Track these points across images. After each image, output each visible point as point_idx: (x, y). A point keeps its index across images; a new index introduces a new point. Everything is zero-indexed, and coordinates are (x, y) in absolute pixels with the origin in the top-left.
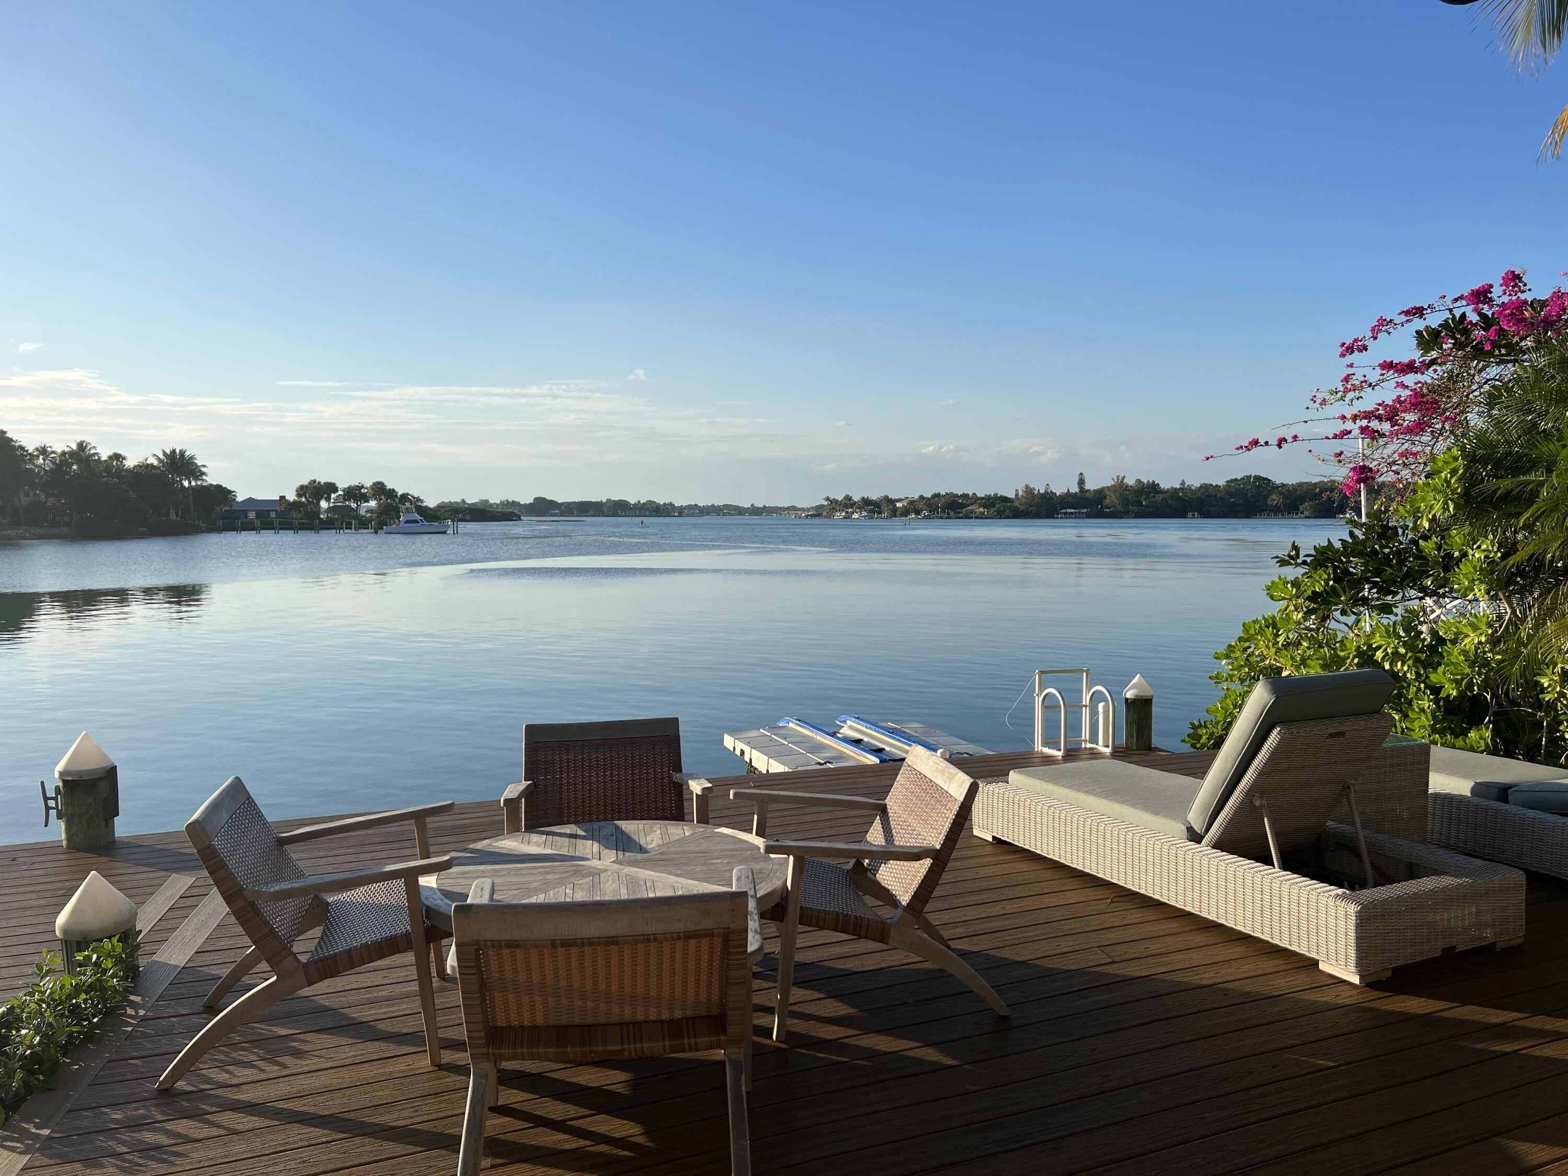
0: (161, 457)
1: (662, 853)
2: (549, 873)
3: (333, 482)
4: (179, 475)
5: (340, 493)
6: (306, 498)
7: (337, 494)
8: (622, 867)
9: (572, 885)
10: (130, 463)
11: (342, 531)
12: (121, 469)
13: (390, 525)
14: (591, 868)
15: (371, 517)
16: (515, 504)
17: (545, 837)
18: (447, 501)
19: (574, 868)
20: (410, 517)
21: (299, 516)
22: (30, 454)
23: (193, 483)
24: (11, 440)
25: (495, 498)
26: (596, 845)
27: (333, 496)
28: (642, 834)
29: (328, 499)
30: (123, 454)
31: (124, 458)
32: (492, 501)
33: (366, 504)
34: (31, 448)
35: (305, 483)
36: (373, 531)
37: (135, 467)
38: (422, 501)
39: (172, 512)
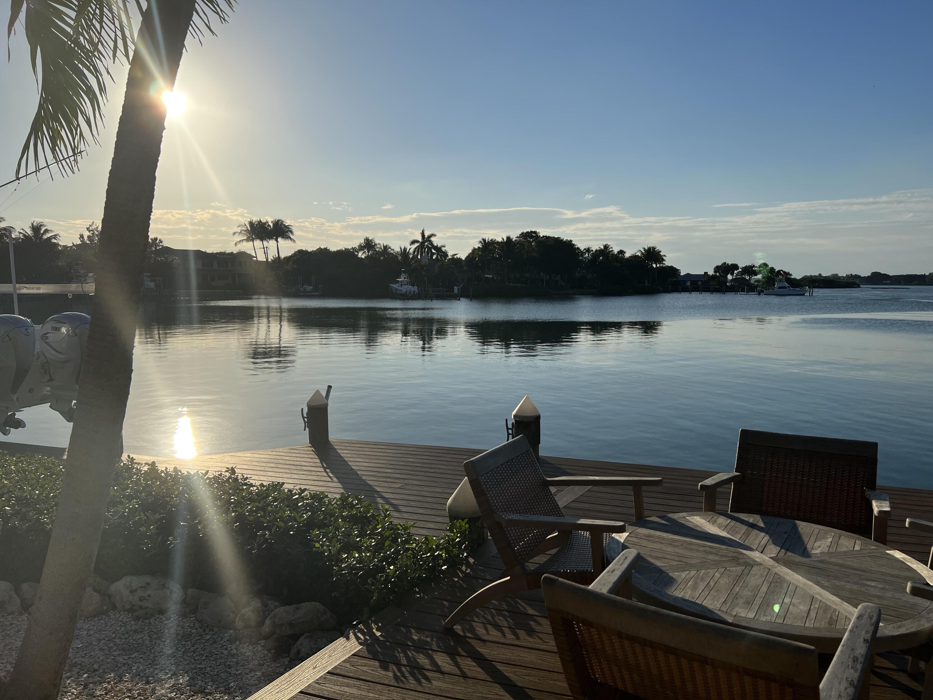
0: (643, 251)
1: (822, 562)
2: (711, 553)
3: (736, 263)
4: (651, 261)
5: (740, 270)
6: (719, 273)
7: (738, 271)
8: (777, 565)
9: (723, 569)
10: (627, 255)
11: (738, 293)
12: (623, 258)
13: (768, 290)
14: (749, 558)
15: (757, 285)
16: (857, 277)
17: (729, 520)
18: (809, 275)
19: (735, 555)
20: (781, 285)
21: (714, 284)
22: (582, 252)
23: (658, 265)
24: (574, 245)
25: (842, 273)
26: (767, 538)
27: (736, 272)
28: (813, 539)
29: (732, 274)
30: (625, 250)
31: (625, 253)
32: (840, 275)
33: (755, 277)
34: (582, 249)
35: (720, 264)
36: (757, 293)
37: (630, 257)
38: (791, 275)
39: (646, 282)
